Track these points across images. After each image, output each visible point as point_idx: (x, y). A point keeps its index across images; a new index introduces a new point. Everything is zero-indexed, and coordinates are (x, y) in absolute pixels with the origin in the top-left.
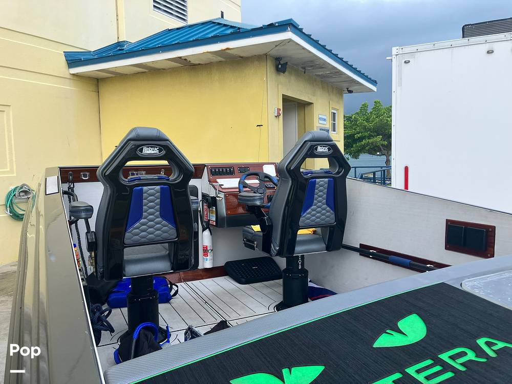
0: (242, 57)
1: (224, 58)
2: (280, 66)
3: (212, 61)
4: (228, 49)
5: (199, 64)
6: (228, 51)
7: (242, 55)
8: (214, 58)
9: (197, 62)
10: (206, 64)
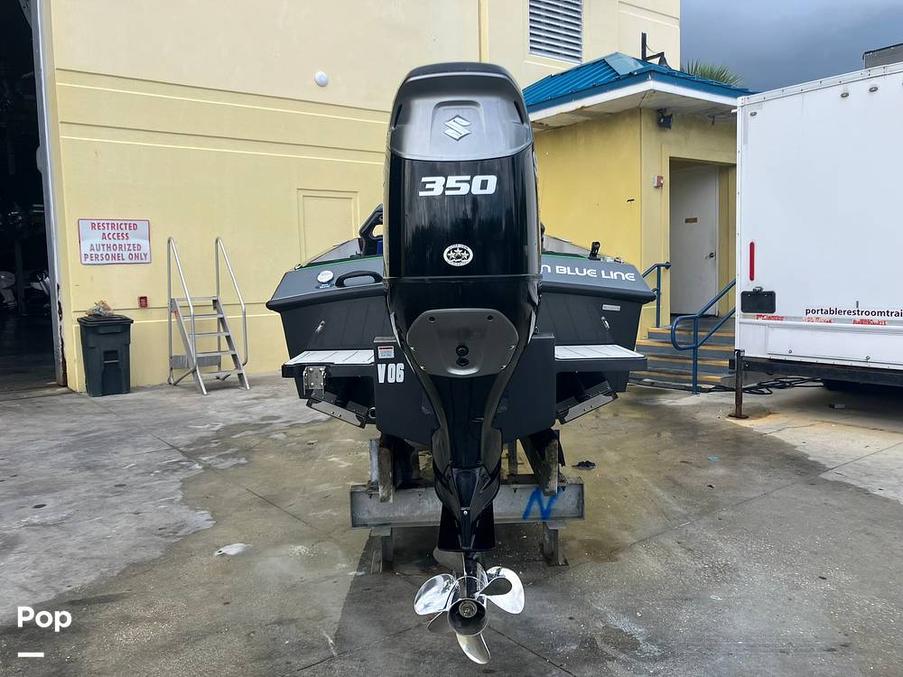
0: (611, 114)
1: (588, 117)
2: (662, 120)
3: (576, 121)
4: (583, 107)
5: (561, 127)
6: (586, 110)
7: (609, 112)
8: (575, 118)
9: (557, 125)
10: (570, 126)
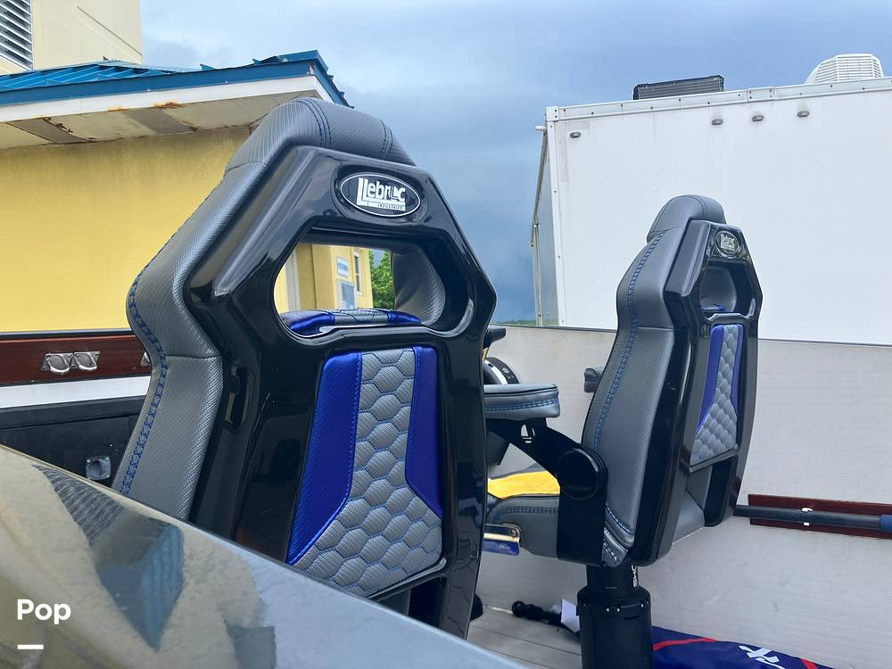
0: (194, 129)
1: (154, 129)
3: (123, 134)
4: (171, 105)
5: (91, 141)
6: (169, 112)
7: (195, 126)
8: (132, 127)
9: (86, 135)
10: (105, 141)
